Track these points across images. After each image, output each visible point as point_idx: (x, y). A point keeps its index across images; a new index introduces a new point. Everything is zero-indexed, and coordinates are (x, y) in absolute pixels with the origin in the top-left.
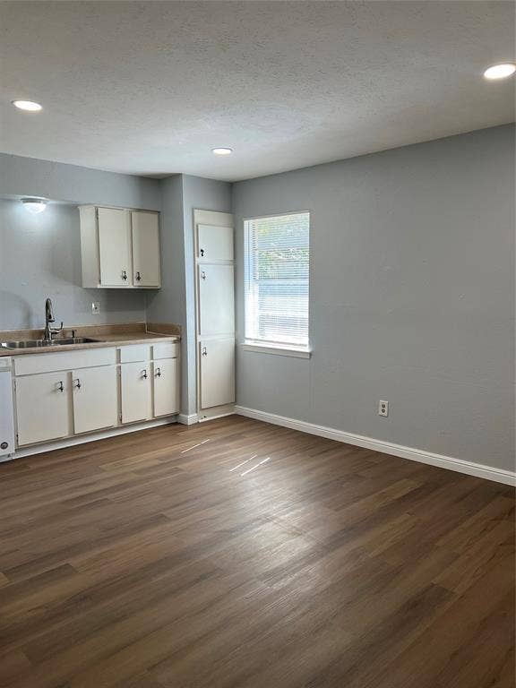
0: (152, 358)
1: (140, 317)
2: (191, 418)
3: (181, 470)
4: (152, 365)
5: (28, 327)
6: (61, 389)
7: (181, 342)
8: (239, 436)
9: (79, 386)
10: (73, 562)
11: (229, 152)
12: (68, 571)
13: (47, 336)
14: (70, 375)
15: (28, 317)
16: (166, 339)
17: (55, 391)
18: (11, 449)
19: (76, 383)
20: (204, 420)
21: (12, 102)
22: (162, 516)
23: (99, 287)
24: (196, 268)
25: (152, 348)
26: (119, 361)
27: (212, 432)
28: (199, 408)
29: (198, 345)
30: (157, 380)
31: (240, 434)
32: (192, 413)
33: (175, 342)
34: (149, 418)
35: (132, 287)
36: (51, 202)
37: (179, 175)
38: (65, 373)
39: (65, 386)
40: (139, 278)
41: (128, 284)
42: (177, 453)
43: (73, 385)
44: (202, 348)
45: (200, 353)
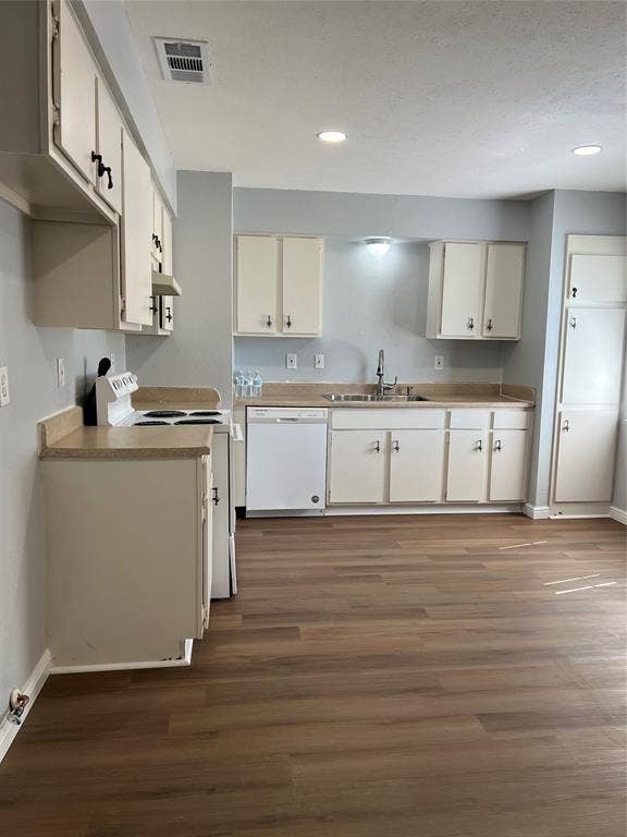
0: (492, 428)
1: (495, 377)
2: (539, 511)
3: (484, 568)
4: (491, 435)
5: (363, 380)
6: (378, 449)
7: (533, 410)
8: (594, 546)
9: (397, 448)
10: (303, 627)
11: (598, 149)
12: (293, 633)
13: (379, 391)
14: (389, 435)
15: (363, 370)
16: (514, 404)
17: (371, 451)
18: (321, 505)
19: (394, 445)
20: (559, 517)
21: (317, 135)
22: (423, 611)
23: (439, 337)
24: (564, 313)
25: (493, 414)
26: (448, 426)
27: (559, 534)
28: (551, 500)
29: (557, 417)
30: (495, 455)
31: (595, 544)
32: (541, 505)
33: (526, 409)
34: (482, 500)
35: (480, 338)
36: (396, 241)
37: (551, 191)
38: (384, 432)
39: (382, 447)
40: (489, 328)
41: (476, 334)
42: (495, 548)
43: (392, 448)
44: (563, 420)
45: (558, 427)
